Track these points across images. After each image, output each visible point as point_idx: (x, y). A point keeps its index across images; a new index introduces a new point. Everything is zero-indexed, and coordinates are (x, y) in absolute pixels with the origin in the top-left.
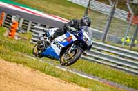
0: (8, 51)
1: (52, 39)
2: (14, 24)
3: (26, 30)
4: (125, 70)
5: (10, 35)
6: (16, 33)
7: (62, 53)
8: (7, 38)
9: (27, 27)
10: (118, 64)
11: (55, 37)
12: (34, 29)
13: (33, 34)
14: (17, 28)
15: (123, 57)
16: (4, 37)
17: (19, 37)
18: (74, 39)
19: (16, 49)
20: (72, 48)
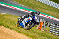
0: (38, 36)
1: (23, 19)
2: (41, 23)
3: (47, 26)
5: (39, 28)
6: (42, 28)
8: (38, 30)
9: (47, 25)
12: (51, 26)
13: (50, 28)
14: (43, 25)
16: (36, 29)
17: (43, 30)
19: (42, 36)
20: (30, 23)
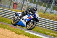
4: (7, 18)
7: (27, 24)
10: (4, 15)
11: (22, 17)
15: (6, 13)
18: (32, 17)
